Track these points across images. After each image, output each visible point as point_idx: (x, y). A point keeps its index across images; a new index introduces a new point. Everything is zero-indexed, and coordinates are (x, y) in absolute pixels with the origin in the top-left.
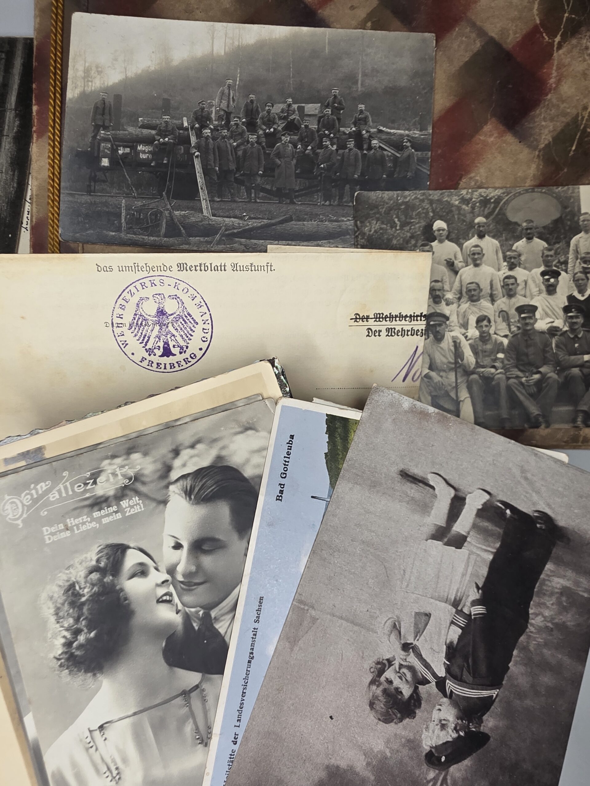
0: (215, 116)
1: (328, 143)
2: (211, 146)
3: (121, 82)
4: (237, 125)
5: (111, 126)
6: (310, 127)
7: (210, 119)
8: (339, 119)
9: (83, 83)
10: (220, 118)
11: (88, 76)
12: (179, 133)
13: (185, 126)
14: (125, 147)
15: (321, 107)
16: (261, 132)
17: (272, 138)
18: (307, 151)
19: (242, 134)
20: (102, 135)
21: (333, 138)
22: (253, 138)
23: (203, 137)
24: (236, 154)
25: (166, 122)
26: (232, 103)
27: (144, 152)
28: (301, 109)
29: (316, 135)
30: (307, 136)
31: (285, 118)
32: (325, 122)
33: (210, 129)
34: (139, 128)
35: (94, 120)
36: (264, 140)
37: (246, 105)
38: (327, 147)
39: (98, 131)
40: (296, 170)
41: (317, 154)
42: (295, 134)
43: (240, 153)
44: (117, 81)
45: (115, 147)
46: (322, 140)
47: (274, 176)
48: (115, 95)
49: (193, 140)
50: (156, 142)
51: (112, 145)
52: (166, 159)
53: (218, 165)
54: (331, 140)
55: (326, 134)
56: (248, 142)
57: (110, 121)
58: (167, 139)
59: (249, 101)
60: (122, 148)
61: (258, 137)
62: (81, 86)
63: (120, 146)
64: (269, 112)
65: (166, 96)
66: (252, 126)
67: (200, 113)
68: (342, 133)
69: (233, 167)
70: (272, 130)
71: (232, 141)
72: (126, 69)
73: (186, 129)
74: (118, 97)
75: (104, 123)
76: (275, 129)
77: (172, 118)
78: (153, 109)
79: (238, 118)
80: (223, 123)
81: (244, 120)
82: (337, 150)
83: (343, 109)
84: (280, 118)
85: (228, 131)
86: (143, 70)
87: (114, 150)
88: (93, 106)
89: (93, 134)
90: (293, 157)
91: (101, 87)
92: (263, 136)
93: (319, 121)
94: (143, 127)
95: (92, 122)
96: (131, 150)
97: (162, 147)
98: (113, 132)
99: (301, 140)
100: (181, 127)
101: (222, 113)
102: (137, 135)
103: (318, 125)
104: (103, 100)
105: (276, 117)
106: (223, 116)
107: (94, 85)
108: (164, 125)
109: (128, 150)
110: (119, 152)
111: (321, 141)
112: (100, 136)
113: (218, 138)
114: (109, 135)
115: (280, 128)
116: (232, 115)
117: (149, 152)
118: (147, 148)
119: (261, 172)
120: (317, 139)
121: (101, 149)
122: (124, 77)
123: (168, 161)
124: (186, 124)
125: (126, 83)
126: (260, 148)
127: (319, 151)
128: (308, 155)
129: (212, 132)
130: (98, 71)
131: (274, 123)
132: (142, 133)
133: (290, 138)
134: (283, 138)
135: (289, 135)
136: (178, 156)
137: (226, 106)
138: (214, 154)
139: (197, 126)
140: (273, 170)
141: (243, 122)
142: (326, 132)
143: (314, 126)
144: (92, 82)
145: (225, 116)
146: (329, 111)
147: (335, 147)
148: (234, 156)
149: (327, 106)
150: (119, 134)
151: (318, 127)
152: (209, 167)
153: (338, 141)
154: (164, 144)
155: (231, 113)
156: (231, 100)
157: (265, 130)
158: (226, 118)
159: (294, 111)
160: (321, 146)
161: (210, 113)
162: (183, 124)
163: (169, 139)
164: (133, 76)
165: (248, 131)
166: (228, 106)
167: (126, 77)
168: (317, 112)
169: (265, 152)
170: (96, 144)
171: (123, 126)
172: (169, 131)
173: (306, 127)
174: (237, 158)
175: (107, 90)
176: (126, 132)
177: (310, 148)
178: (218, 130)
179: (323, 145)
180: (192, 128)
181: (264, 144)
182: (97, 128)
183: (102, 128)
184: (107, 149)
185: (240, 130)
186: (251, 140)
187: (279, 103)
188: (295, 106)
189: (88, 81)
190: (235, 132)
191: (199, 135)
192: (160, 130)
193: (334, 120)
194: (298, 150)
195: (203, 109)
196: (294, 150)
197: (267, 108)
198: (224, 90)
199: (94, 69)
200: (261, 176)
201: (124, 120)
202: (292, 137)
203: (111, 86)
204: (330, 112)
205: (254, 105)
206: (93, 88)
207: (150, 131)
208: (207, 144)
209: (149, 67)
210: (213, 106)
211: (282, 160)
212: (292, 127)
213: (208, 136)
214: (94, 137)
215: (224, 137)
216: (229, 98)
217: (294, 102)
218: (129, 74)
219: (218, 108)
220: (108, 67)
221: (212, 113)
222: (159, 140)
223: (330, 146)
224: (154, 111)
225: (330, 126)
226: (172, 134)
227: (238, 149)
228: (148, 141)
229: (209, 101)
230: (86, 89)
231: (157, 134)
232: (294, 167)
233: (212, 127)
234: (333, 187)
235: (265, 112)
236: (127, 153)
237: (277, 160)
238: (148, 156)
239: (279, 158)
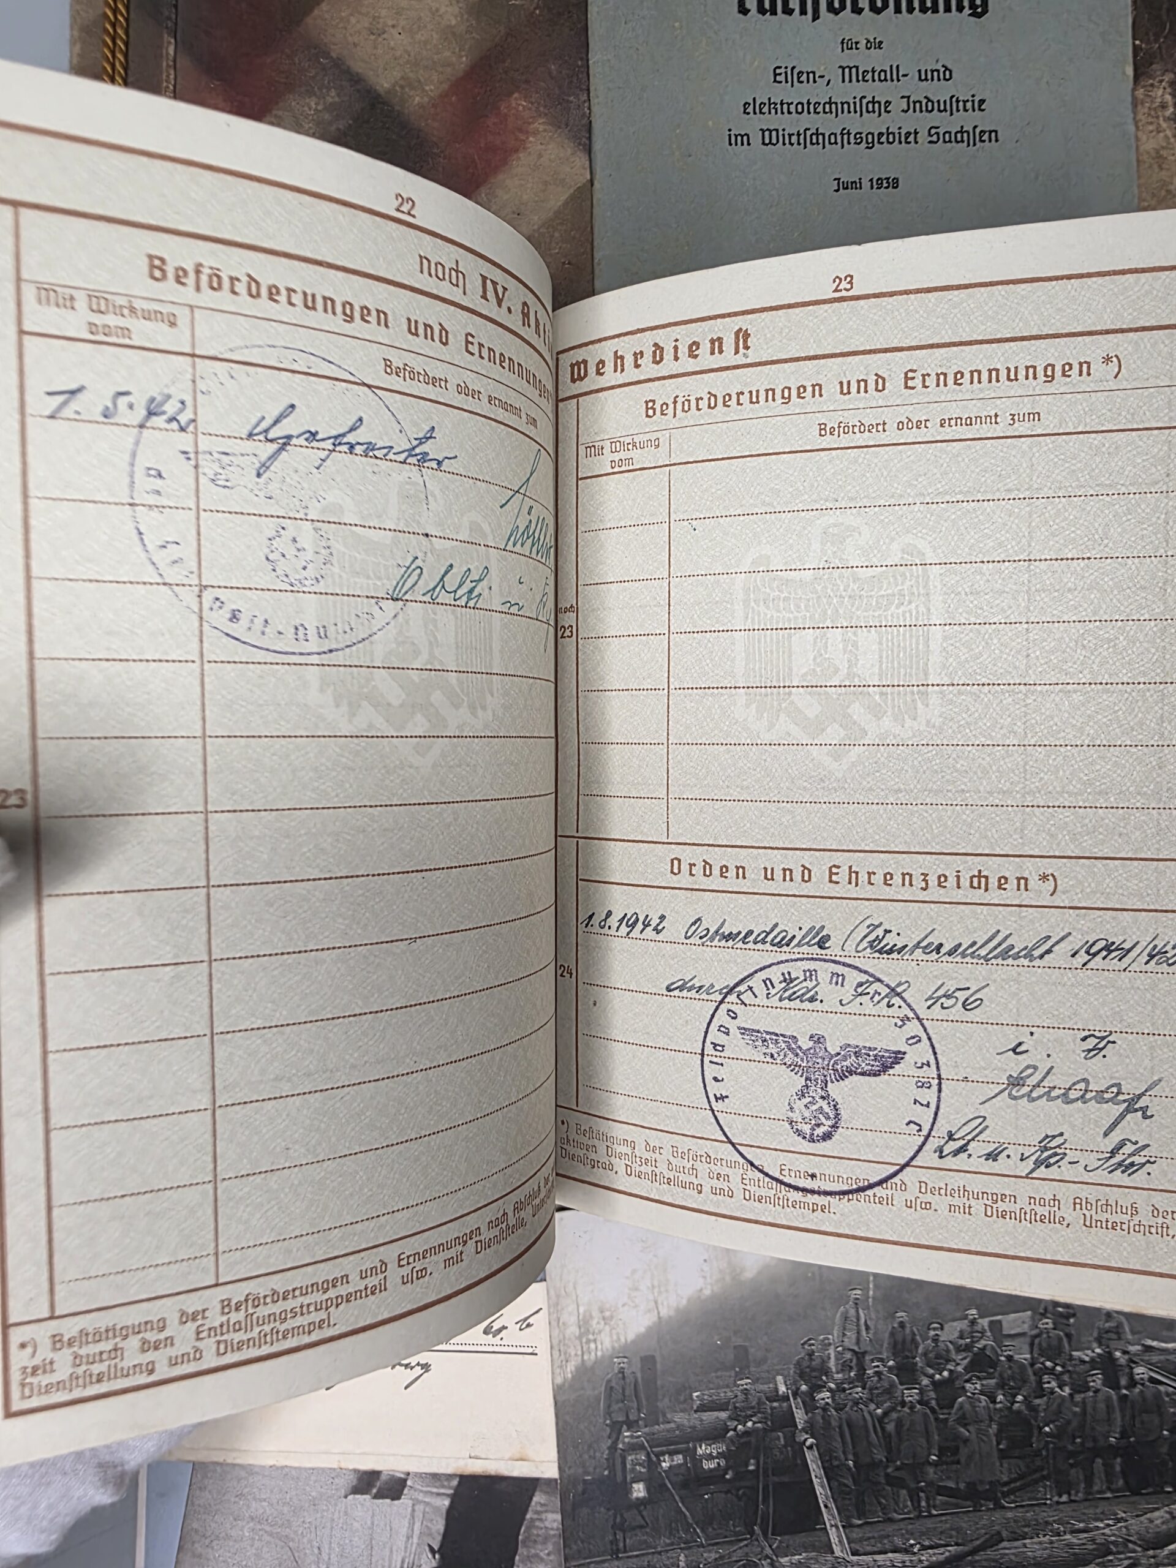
0: (837, 1364)
1: (1054, 1384)
2: (834, 1423)
3: (649, 1329)
4: (878, 1374)
5: (642, 1419)
6: (1016, 1357)
7: (827, 1372)
8: (1069, 1336)
9: (579, 1348)
10: (845, 1367)
11: (588, 1332)
12: (772, 1408)
13: (780, 1393)
14: (671, 1453)
15: (1032, 1318)
16: (925, 1381)
17: (948, 1390)
18: (1016, 1405)
19: (889, 1391)
20: (627, 1440)
21: (1062, 1373)
22: (911, 1395)
23: (817, 1408)
24: (883, 1429)
25: (746, 1392)
26: (864, 1333)
27: (710, 1457)
28: (996, 1326)
29: (1030, 1371)
30: (1013, 1378)
31: (968, 1348)
32: (1044, 1345)
33: (830, 1390)
34: (696, 1411)
35: (608, 1413)
36: (932, 1395)
37: (892, 1334)
38: (1052, 1392)
39: (620, 1432)
40: (998, 1444)
41: (1033, 1409)
42: (990, 1376)
43: (890, 1427)
44: (642, 1330)
45: (654, 1459)
46: (1041, 1379)
47: (958, 1462)
48: (642, 1359)
49: (800, 1416)
50: (731, 1433)
51: (648, 1455)
52: (752, 1461)
53: (851, 1457)
54: (1058, 1377)
55: (1046, 1368)
56: (903, 1404)
57: (639, 1410)
58: (750, 1424)
59: (896, 1325)
60: (667, 1457)
61: (922, 1392)
62: (576, 1355)
63: (663, 1454)
64: (936, 1340)
65: (739, 1342)
66: (907, 1372)
67: (805, 1364)
68: (1077, 1362)
69: (880, 1455)
70: (946, 1374)
71: (872, 1406)
72: (656, 1302)
73: (786, 1398)
74: (648, 1361)
75: (627, 1416)
76: (951, 1371)
77: (756, 1381)
78: (717, 1371)
79: (881, 1360)
80: (852, 1374)
81: (891, 1363)
82: (1071, 1395)
83: (1074, 1315)
84: (959, 1350)
85: (864, 1388)
86: (689, 1300)
87: (652, 1464)
88: (603, 1389)
89: (610, 1442)
90: (991, 1420)
91: (613, 1348)
92: (931, 1387)
93: (1032, 1345)
94: (703, 1408)
95: (605, 1420)
96: (685, 1458)
97: (743, 1440)
98: (647, 1430)
99: (1002, 1385)
100: (775, 1396)
101: (848, 1355)
102: (694, 1428)
103: (1031, 1353)
104: (622, 1371)
105: (951, 1347)
106: (851, 1361)
107: (600, 1347)
108: (741, 1397)
109: (679, 1459)
110: (664, 1464)
111: (1040, 1383)
112: (624, 1443)
113: (846, 1405)
114: (639, 1437)
115: (960, 1369)
116: (868, 1358)
117: (720, 1455)
118: (714, 1449)
119: (934, 1458)
120: (1032, 1378)
121: (628, 1466)
122: (655, 1319)
123: (758, 1465)
124: (782, 1389)
125: (660, 1331)
126: (928, 1411)
127: (1037, 1401)
128: (1019, 1412)
129: (833, 1397)
130: (604, 1318)
131: (948, 1361)
132: (701, 1420)
133: (982, 1385)
134: (968, 1386)
135: (979, 1378)
136: (776, 1452)
137: (854, 1340)
138: (842, 1435)
139: (804, 1388)
140: (956, 1451)
141: (890, 1368)
142: (1048, 1364)
143: (1024, 1357)
144: (595, 1341)
145: (854, 1361)
146: (1048, 1323)
147: (1067, 1390)
148: (880, 1434)
149: (1043, 1315)
150: (659, 1432)
151: (1032, 1358)
152: (836, 1463)
153: (1071, 1378)
154: (747, 1433)
155: (865, 1353)
156: (863, 1328)
157: (932, 1376)
158: (857, 1365)
159: (983, 1332)
160: (1040, 1392)
161: (824, 1361)
162: (776, 1390)
163: (754, 1423)
164: (672, 1313)
165: (901, 1384)
166: (858, 1342)
167: (659, 1318)
168: (1025, 1328)
169: (936, 1419)
170: (618, 1461)
171: (664, 1415)
172: (753, 1408)
173: (1010, 1358)
174: (887, 1436)
175: (623, 1352)
176: (672, 1425)
177: (1020, 1398)
178: (844, 1390)
179: (1043, 1389)
180: (795, 1394)
181: (933, 1403)
182: (616, 1428)
183: (625, 1427)
184: (640, 1465)
185: (886, 1385)
186: (908, 1399)
187: (954, 1320)
188: (984, 1322)
189: (588, 1341)
190: (877, 1388)
191: (809, 1405)
192: (736, 1408)
193: (1060, 1339)
194: (998, 1406)
195: (811, 1354)
196: (991, 1405)
197: (932, 1333)
198: (847, 1312)
199: (596, 1314)
200: (935, 1464)
201: (664, 1403)
202: (984, 1382)
203: (633, 1342)
204: (1051, 1326)
205: (908, 1331)
206: (599, 1354)
207: (716, 1414)
208: (826, 1419)
209: (701, 1290)
210: (830, 1344)
211: (971, 1428)
212: (982, 1363)
213: (827, 1404)
214: (613, 1448)
215: (856, 1403)
216: (858, 1325)
217: (981, 1317)
218: (664, 1312)
219: (840, 1349)
220: (624, 1305)
221: (829, 1358)
222: (735, 1430)
223: (1057, 1389)
224: (719, 1373)
225: (1053, 1351)
226: (759, 1412)
227: (886, 1421)
228: (716, 1434)
229: (821, 1337)
230: (586, 1357)
231: (730, 1418)
232: (994, 1439)
233: (832, 1386)
234: (1072, 1466)
235: (929, 1341)
236: (679, 1465)
237: (962, 1430)
238: (718, 1464)
239: (965, 1426)
